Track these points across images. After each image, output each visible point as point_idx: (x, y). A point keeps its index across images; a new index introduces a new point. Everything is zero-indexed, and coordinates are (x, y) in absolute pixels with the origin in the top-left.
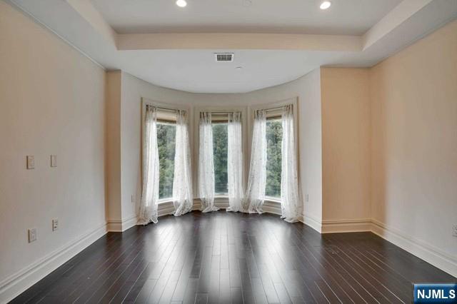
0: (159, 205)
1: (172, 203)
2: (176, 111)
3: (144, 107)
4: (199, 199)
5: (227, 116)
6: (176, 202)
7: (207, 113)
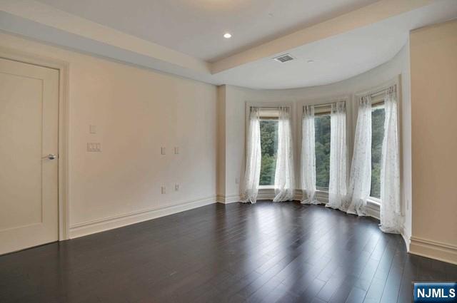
0: (260, 190)
1: (273, 190)
2: (278, 108)
3: (248, 109)
4: (301, 191)
5: (330, 107)
6: (277, 190)
7: (310, 106)
